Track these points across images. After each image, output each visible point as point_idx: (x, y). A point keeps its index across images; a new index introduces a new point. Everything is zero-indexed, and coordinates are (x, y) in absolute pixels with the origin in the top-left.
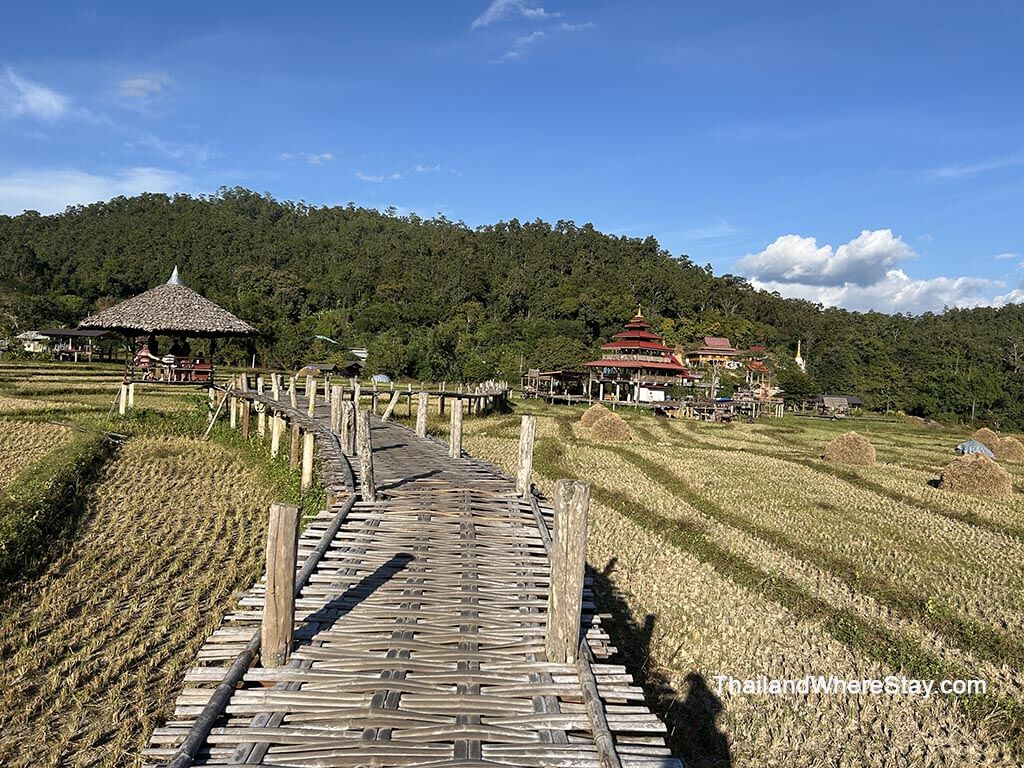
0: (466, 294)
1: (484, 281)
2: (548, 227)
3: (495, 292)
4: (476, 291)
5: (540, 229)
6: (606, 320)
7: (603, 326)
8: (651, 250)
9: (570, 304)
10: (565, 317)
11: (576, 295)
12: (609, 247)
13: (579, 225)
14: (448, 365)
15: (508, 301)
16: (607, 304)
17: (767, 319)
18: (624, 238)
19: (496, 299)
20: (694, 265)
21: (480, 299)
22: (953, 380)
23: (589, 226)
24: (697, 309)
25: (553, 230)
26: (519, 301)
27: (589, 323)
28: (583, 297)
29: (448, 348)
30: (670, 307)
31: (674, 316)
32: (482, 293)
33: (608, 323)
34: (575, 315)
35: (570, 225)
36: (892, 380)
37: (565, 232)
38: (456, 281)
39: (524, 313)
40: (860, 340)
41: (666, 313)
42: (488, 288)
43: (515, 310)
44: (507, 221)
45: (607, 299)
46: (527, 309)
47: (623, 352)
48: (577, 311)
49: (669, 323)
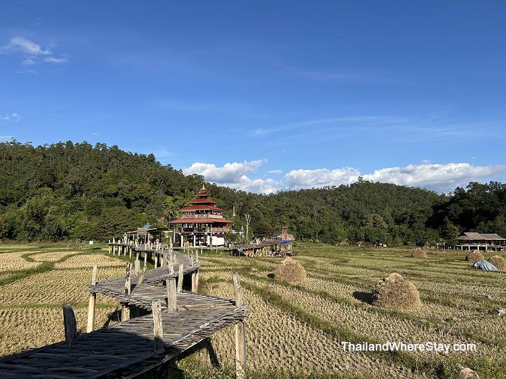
0: (39, 183)
1: (52, 175)
2: (91, 146)
3: (60, 182)
4: (47, 181)
5: (85, 147)
6: (135, 197)
7: (133, 201)
8: (152, 161)
9: (112, 188)
10: (110, 196)
11: (116, 183)
12: (129, 158)
13: (109, 145)
14: (41, 229)
15: (70, 187)
16: (135, 188)
17: (216, 196)
18: (136, 154)
19: (61, 186)
20: (174, 169)
21: (50, 186)
22: (302, 223)
23: (116, 147)
24: (183, 191)
25: (93, 148)
26: (77, 187)
27: (125, 199)
28: (121, 184)
29: (38, 217)
30: (169, 190)
31: (171, 195)
32: (51, 183)
33: (136, 199)
34: (116, 195)
35: (104, 146)
36: (284, 224)
37: (101, 149)
38: (33, 174)
39: (81, 194)
40: (260, 205)
41: (168, 193)
42: (55, 180)
43: (75, 192)
44: (64, 141)
45: (135, 185)
46: (82, 192)
47: (198, 212)
48: (117, 192)
49: (169, 199)
